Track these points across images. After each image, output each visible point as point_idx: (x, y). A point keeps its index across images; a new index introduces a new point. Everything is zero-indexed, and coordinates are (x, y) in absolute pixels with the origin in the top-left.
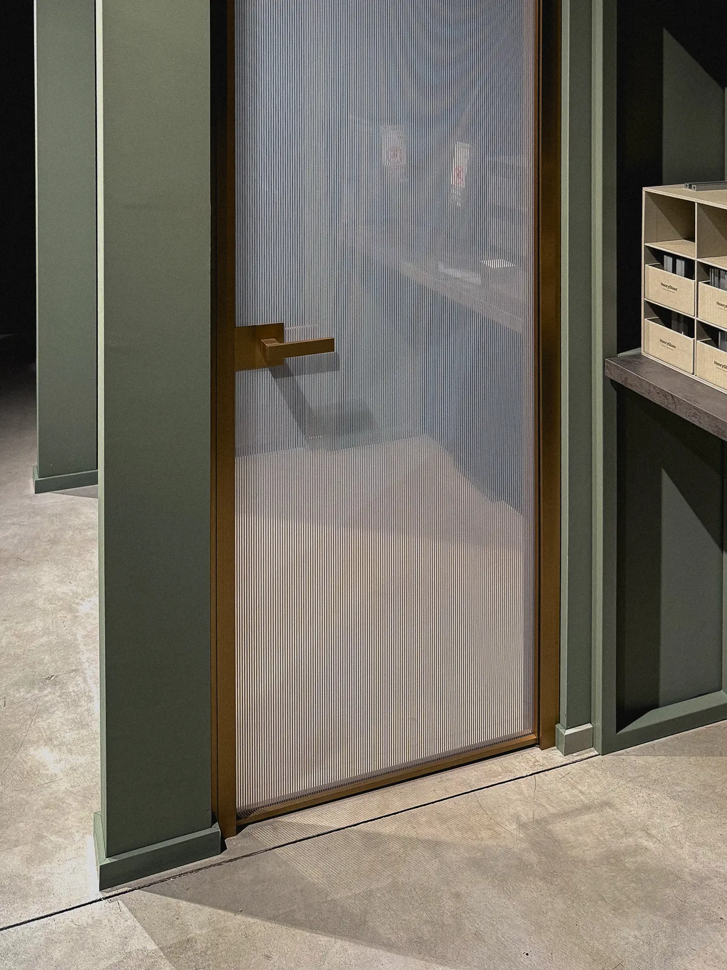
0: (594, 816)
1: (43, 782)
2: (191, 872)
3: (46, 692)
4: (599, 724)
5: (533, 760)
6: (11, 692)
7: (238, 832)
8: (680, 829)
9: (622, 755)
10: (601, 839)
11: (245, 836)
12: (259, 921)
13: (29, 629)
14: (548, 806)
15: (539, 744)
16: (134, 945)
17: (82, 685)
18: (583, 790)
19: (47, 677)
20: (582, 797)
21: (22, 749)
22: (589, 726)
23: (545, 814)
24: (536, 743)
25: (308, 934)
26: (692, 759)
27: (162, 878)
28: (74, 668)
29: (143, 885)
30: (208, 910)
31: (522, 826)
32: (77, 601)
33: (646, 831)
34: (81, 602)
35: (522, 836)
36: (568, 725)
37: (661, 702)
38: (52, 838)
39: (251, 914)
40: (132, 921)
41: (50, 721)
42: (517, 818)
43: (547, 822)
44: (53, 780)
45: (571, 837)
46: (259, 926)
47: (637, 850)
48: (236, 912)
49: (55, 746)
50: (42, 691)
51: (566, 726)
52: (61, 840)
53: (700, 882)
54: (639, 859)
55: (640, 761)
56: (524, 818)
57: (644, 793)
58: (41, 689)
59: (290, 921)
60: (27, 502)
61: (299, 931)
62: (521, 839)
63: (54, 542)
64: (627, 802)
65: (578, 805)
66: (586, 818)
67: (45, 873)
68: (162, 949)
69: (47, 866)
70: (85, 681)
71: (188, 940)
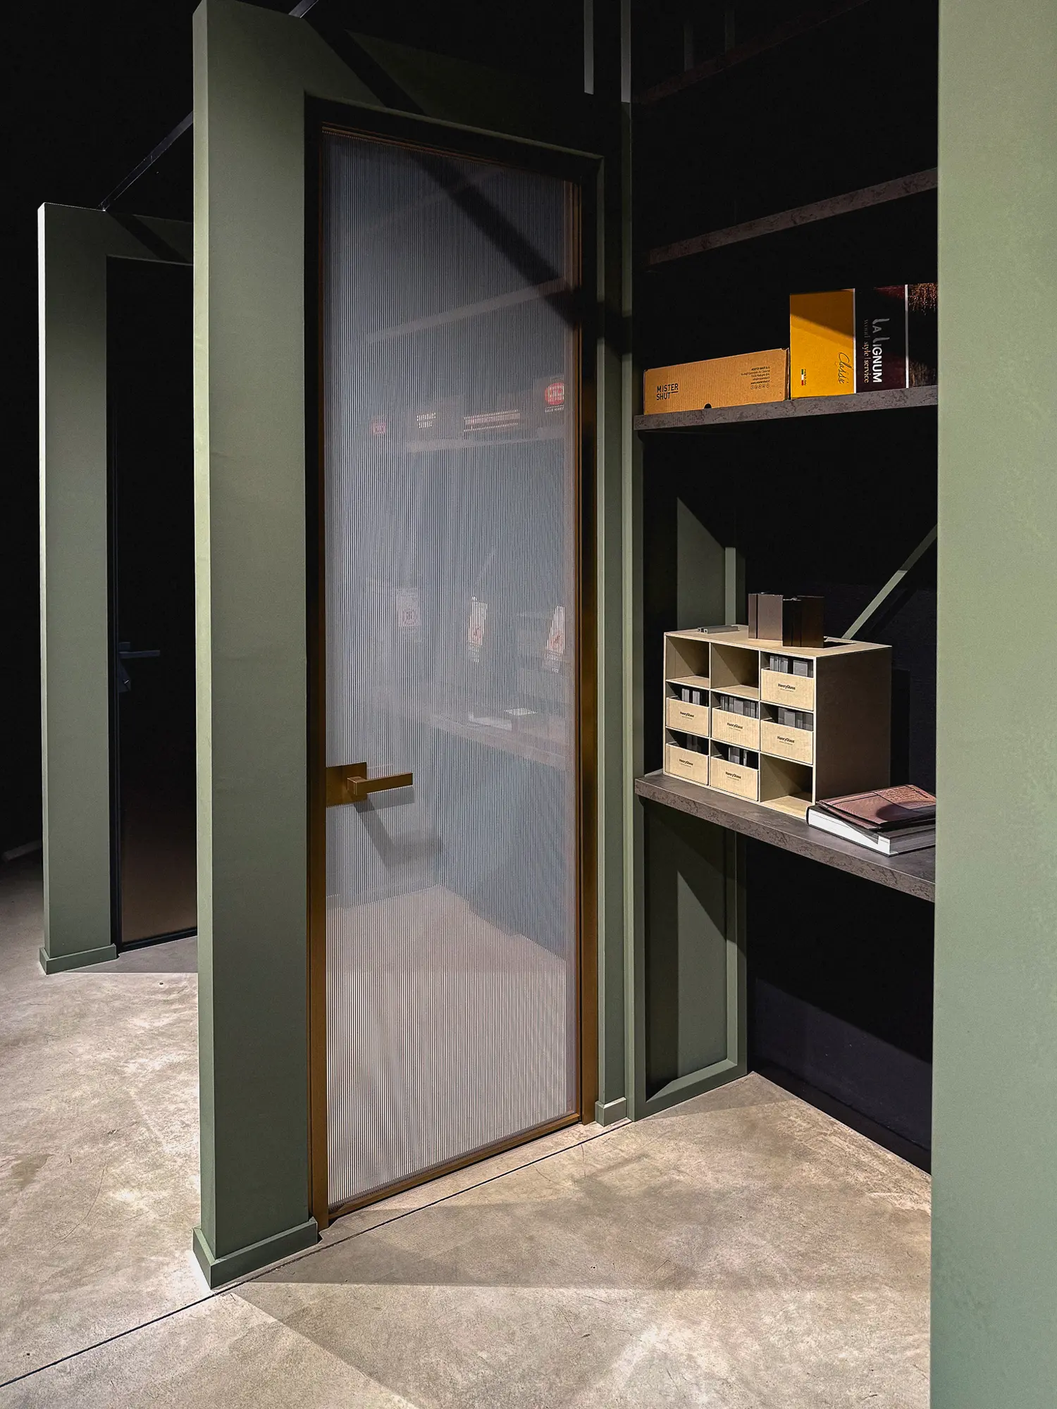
0: (635, 1166)
1: (129, 1217)
2: (294, 1261)
3: (111, 1145)
4: (632, 1096)
5: (579, 1133)
6: (75, 1149)
7: (330, 1225)
8: (703, 1163)
9: (650, 1119)
10: (642, 1180)
11: (336, 1227)
12: (364, 1285)
13: (77, 1094)
14: (595, 1165)
15: (581, 1121)
16: (254, 1322)
17: (147, 1134)
18: (623, 1149)
19: (108, 1132)
20: (623, 1154)
21: (100, 1194)
22: (623, 1099)
23: (594, 1170)
24: (580, 1120)
25: (409, 1287)
26: (707, 1114)
27: (267, 1270)
28: (134, 1121)
29: (249, 1278)
30: (315, 1285)
31: (576, 1182)
32: (121, 1064)
33: (677, 1169)
34: (126, 1065)
35: (577, 1189)
36: (606, 1100)
37: (680, 1073)
38: (152, 1258)
39: (357, 1282)
40: (247, 1306)
41: (122, 1167)
42: (572, 1177)
43: (597, 1176)
44: (140, 1213)
45: (617, 1183)
46: (363, 1289)
47: (672, 1183)
48: (342, 1282)
49: (133, 1187)
50: (107, 1144)
51: (604, 1101)
52: (161, 1259)
53: (722, 1196)
54: (673, 1189)
55: (667, 1121)
56: (577, 1176)
57: (672, 1143)
58: (105, 1143)
59: (391, 1280)
60: (41, 983)
61: (400, 1286)
62: (577, 1191)
63: (82, 1015)
64: (659, 1152)
65: (619, 1160)
66: (626, 1168)
67: (153, 1286)
68: (281, 1321)
69: (154, 1280)
70: (148, 1129)
71: (303, 1310)
